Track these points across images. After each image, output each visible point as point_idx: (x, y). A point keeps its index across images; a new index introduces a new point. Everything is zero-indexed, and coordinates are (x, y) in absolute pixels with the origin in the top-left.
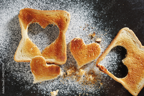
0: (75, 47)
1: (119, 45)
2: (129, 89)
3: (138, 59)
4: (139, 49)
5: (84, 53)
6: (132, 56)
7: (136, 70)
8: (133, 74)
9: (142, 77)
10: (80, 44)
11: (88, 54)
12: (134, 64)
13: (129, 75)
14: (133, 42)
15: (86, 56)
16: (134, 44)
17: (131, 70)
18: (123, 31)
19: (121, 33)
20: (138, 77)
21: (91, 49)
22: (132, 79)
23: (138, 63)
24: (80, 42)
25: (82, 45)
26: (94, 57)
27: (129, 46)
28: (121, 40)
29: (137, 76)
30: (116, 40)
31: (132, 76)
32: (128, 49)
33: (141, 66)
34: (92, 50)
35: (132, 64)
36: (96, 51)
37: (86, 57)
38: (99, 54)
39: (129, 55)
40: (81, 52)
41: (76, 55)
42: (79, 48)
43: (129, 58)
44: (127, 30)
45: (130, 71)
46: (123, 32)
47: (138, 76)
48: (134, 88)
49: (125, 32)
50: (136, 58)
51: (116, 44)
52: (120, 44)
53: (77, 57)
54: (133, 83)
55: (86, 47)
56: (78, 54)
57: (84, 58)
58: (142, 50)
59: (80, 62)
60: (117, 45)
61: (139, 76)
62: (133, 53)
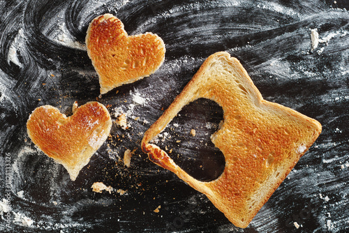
0: (100, 39)
1: (203, 96)
2: (226, 211)
3: (251, 134)
4: (255, 107)
5: (120, 55)
6: (235, 125)
7: (245, 161)
8: (238, 172)
9: (260, 180)
10: (113, 32)
11: (130, 61)
12: (241, 145)
13: (226, 174)
14: (240, 89)
15: (125, 63)
16: (241, 94)
17: (232, 161)
18: (214, 60)
19: (209, 66)
20: (250, 179)
21: (139, 48)
22: (233, 184)
23: (252, 144)
24: (113, 28)
25: (118, 34)
26: (146, 70)
27: (229, 99)
28: (207, 85)
29: (247, 178)
30: (196, 82)
31: (233, 176)
32: (225, 109)
33: (258, 151)
34: (142, 52)
35: (234, 145)
36: (153, 54)
37: (125, 67)
38: (158, 64)
39: (228, 123)
40: (113, 53)
41: (99, 58)
42: (110, 43)
43: (228, 131)
44: (224, 59)
45: (229, 164)
46: (214, 64)
47: (249, 176)
48: (238, 209)
49: (219, 65)
50: (247, 131)
51: (196, 93)
52: (206, 95)
53: (103, 63)
54: (236, 194)
55: (128, 43)
56: (105, 58)
57: (118, 68)
58: (263, 112)
59: (108, 78)
60: (198, 96)
61: (252, 177)
62: (239, 117)
